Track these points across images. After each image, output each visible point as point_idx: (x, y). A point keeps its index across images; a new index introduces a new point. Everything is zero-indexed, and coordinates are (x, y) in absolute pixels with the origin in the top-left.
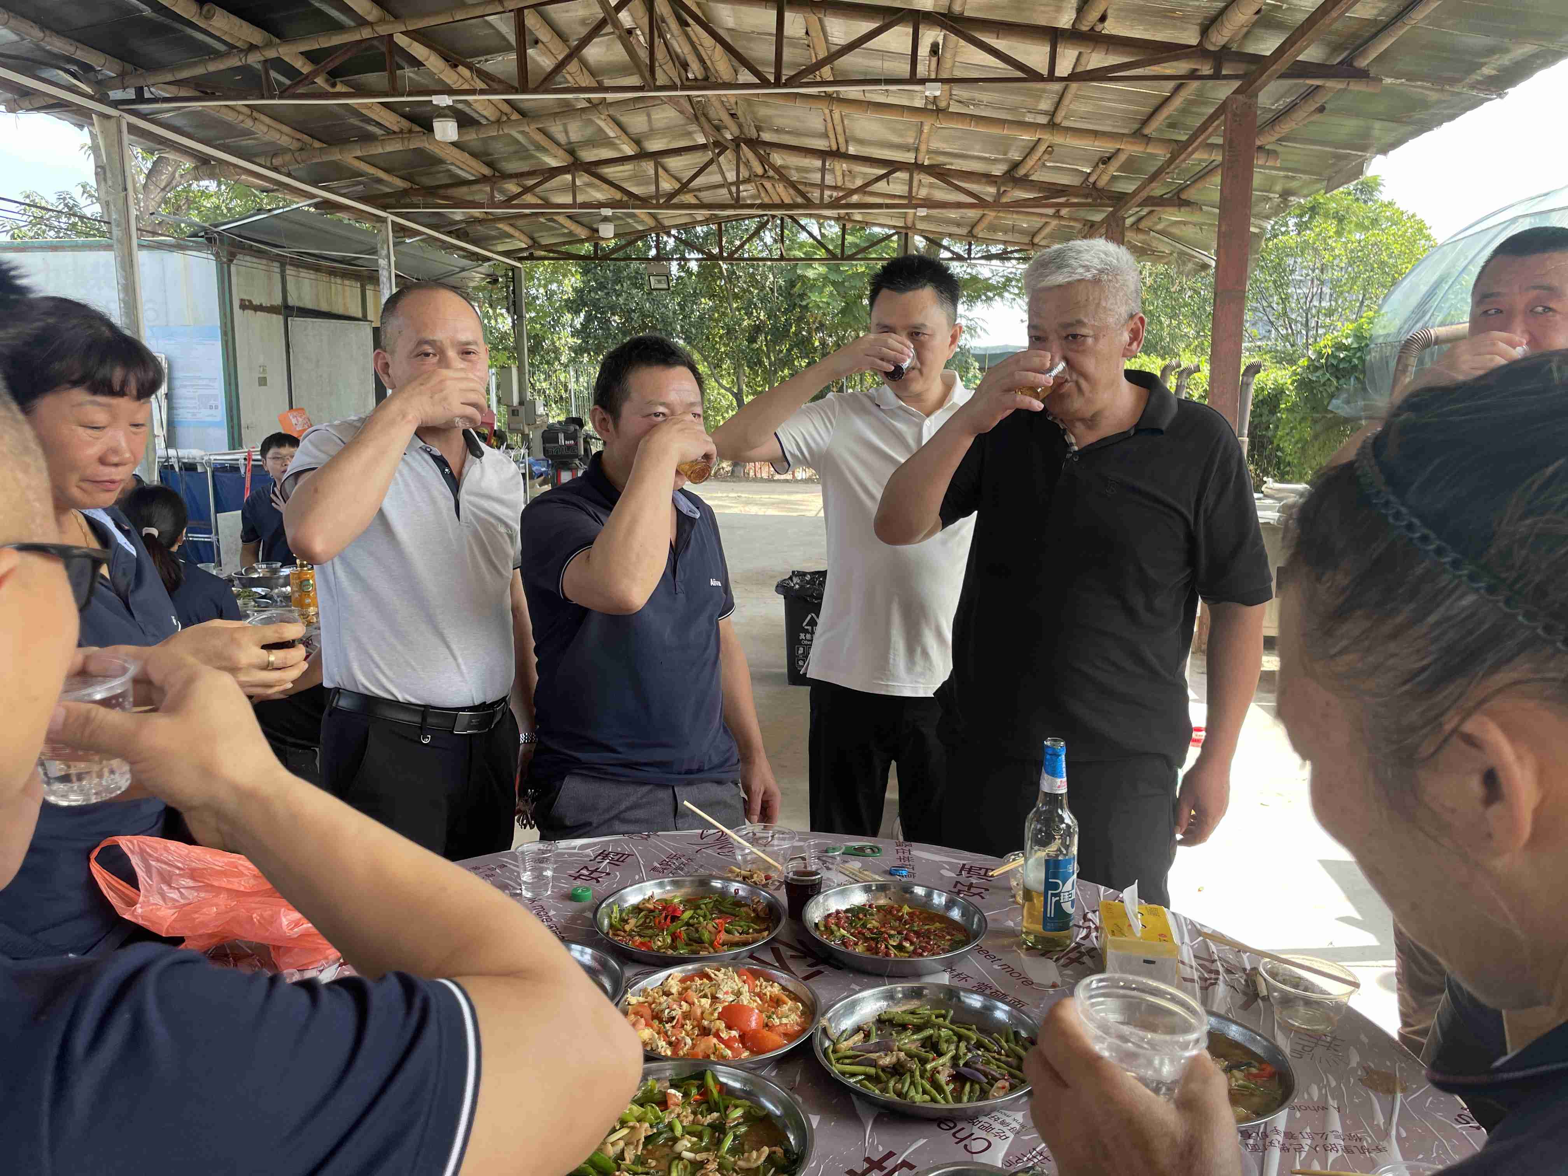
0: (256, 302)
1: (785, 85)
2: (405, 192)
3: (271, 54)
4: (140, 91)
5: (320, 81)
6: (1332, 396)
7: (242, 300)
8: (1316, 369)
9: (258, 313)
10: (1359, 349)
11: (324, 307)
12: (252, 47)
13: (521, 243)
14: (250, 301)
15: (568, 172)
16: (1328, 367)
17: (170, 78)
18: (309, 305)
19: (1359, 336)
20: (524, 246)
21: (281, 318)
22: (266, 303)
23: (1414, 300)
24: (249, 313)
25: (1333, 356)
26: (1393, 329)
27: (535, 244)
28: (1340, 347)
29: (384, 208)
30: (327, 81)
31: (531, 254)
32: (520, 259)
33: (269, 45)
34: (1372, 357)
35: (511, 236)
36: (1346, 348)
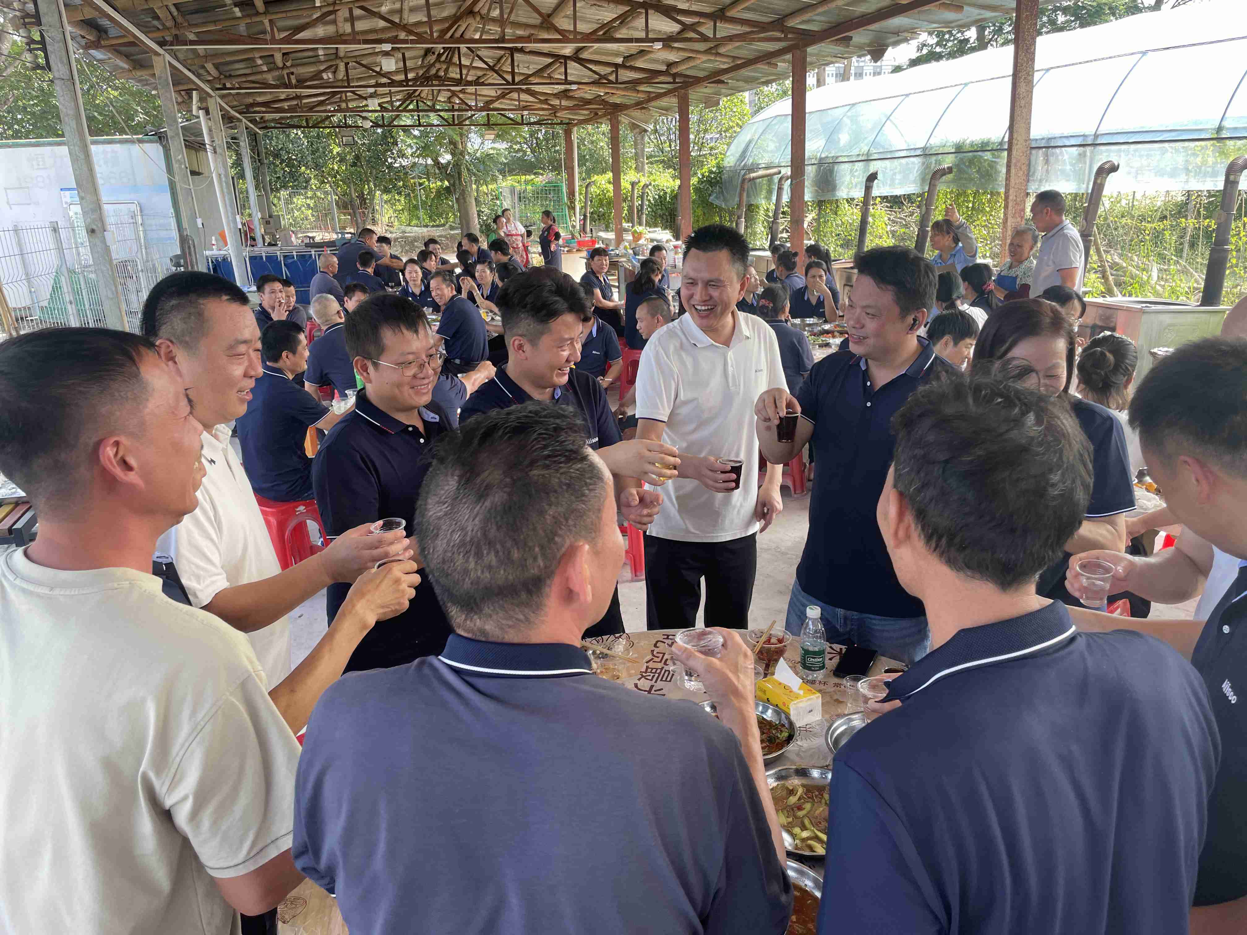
6: (710, 195)
8: (702, 182)
10: (719, 173)
16: (708, 181)
19: (718, 167)
23: (740, 150)
25: (709, 176)
26: (732, 164)
28: (711, 172)
34: (725, 177)
36: (714, 173)
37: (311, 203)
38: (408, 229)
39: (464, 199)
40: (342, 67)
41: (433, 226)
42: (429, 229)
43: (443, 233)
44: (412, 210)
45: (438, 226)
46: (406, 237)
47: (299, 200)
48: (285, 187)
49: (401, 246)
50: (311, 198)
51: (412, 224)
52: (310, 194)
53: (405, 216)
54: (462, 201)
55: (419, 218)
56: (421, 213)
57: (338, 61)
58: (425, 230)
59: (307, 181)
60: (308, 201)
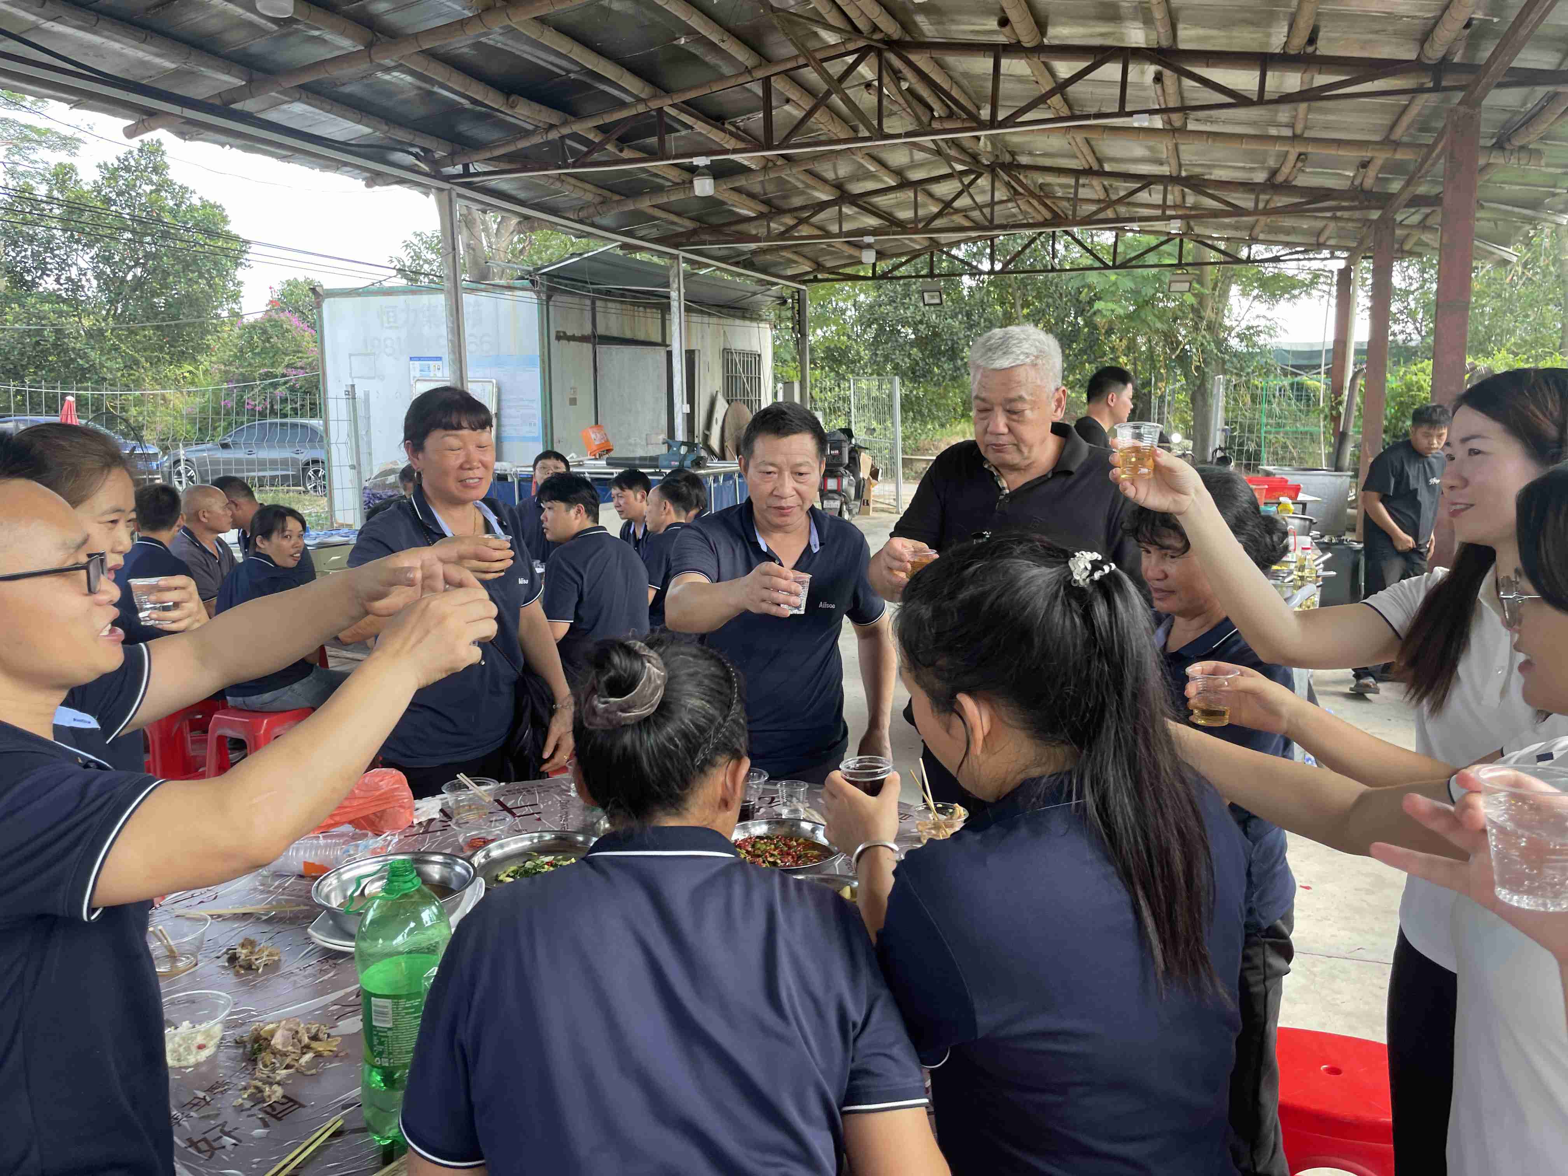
0: (569, 333)
2: (694, 232)
3: (566, 131)
4: (466, 167)
5: (610, 147)
7: (558, 332)
9: (572, 343)
11: (628, 335)
12: (552, 127)
13: (806, 267)
14: (564, 333)
15: (836, 204)
17: (488, 155)
18: (615, 333)
20: (809, 269)
21: (590, 346)
22: (578, 334)
24: (564, 342)
27: (819, 267)
29: (676, 246)
30: (617, 146)
31: (816, 277)
32: (804, 282)
33: (565, 123)
35: (795, 262)
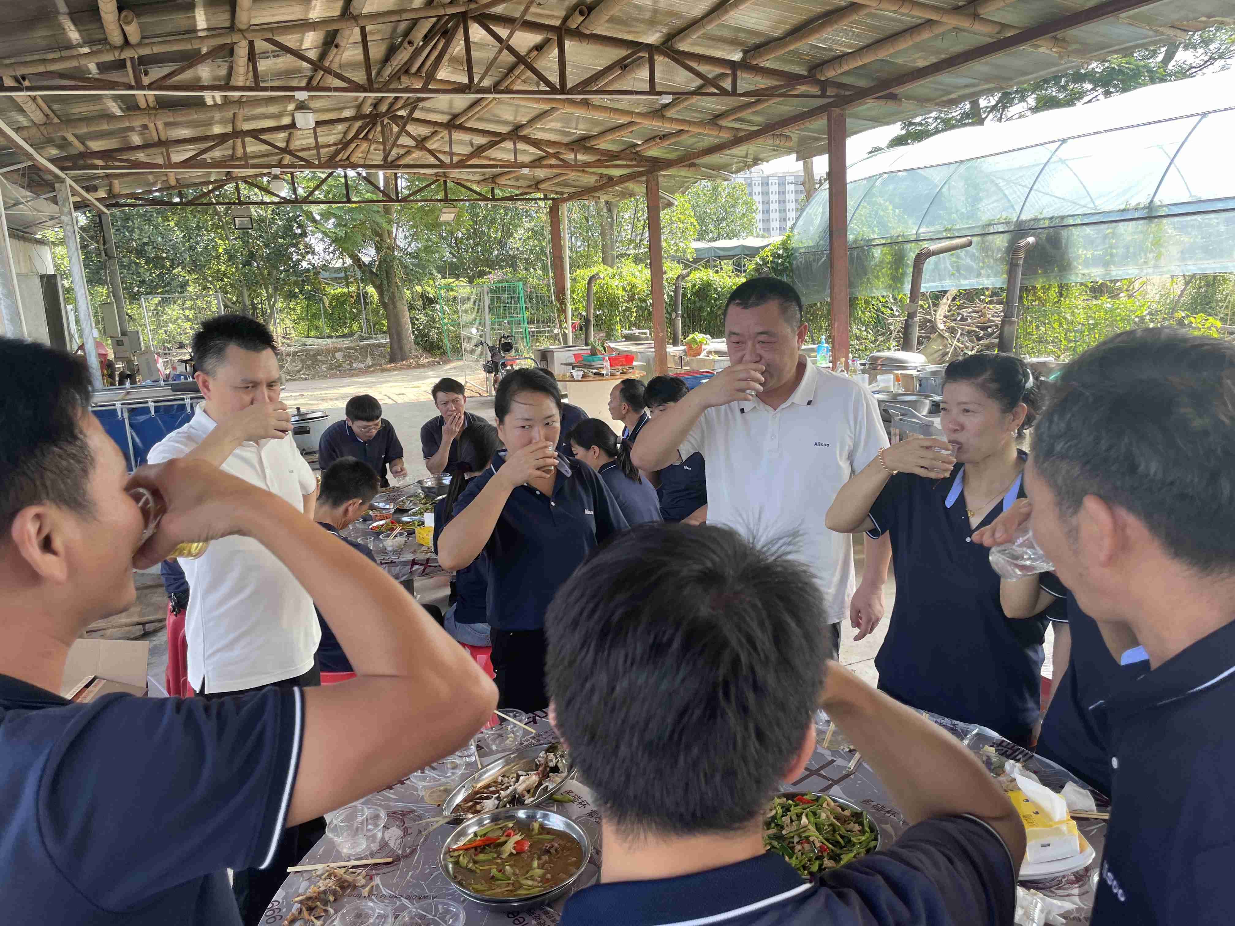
1: (568, 93)
10: (788, 257)
16: (771, 269)
19: (785, 248)
25: (772, 262)
29: (62, 169)
36: (779, 256)
37: (190, 314)
38: (309, 341)
39: (394, 304)
40: (242, 51)
41: (338, 337)
42: (334, 340)
43: (352, 345)
44: (311, 318)
45: (344, 336)
46: (307, 351)
47: (173, 311)
48: (151, 292)
49: (302, 361)
50: (190, 309)
51: (312, 334)
52: (188, 304)
53: (303, 325)
54: (391, 306)
55: (317, 328)
56: (321, 323)
57: (236, 38)
58: (329, 341)
59: (184, 285)
60: (187, 312)
